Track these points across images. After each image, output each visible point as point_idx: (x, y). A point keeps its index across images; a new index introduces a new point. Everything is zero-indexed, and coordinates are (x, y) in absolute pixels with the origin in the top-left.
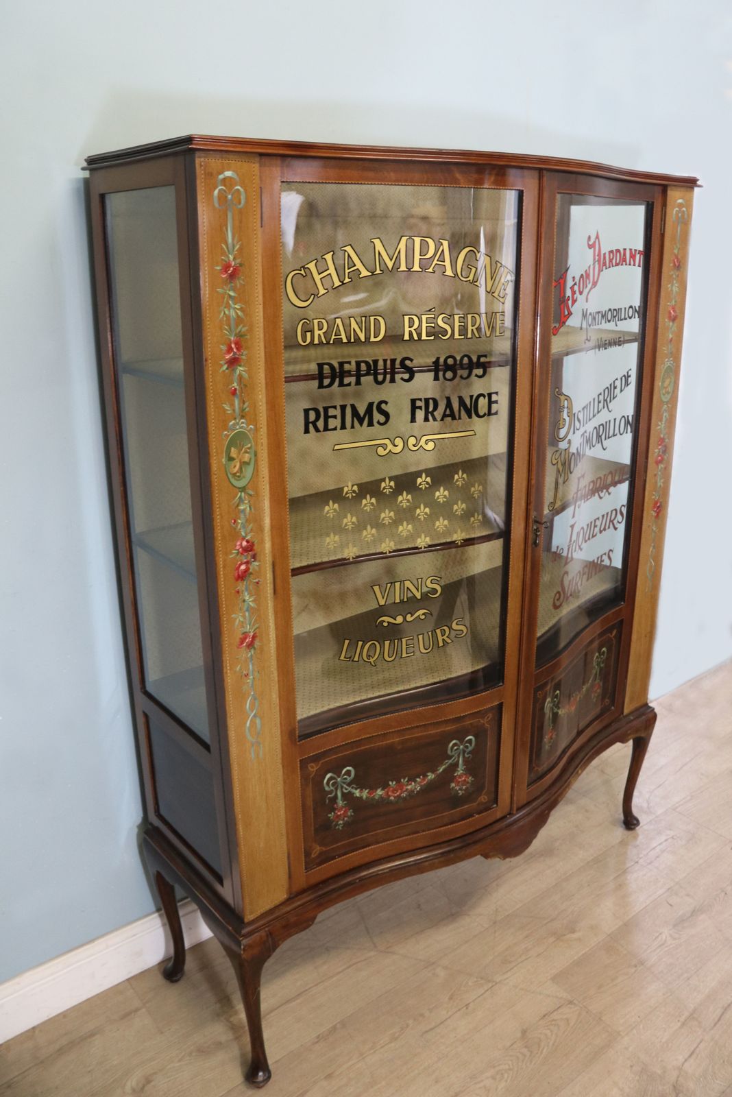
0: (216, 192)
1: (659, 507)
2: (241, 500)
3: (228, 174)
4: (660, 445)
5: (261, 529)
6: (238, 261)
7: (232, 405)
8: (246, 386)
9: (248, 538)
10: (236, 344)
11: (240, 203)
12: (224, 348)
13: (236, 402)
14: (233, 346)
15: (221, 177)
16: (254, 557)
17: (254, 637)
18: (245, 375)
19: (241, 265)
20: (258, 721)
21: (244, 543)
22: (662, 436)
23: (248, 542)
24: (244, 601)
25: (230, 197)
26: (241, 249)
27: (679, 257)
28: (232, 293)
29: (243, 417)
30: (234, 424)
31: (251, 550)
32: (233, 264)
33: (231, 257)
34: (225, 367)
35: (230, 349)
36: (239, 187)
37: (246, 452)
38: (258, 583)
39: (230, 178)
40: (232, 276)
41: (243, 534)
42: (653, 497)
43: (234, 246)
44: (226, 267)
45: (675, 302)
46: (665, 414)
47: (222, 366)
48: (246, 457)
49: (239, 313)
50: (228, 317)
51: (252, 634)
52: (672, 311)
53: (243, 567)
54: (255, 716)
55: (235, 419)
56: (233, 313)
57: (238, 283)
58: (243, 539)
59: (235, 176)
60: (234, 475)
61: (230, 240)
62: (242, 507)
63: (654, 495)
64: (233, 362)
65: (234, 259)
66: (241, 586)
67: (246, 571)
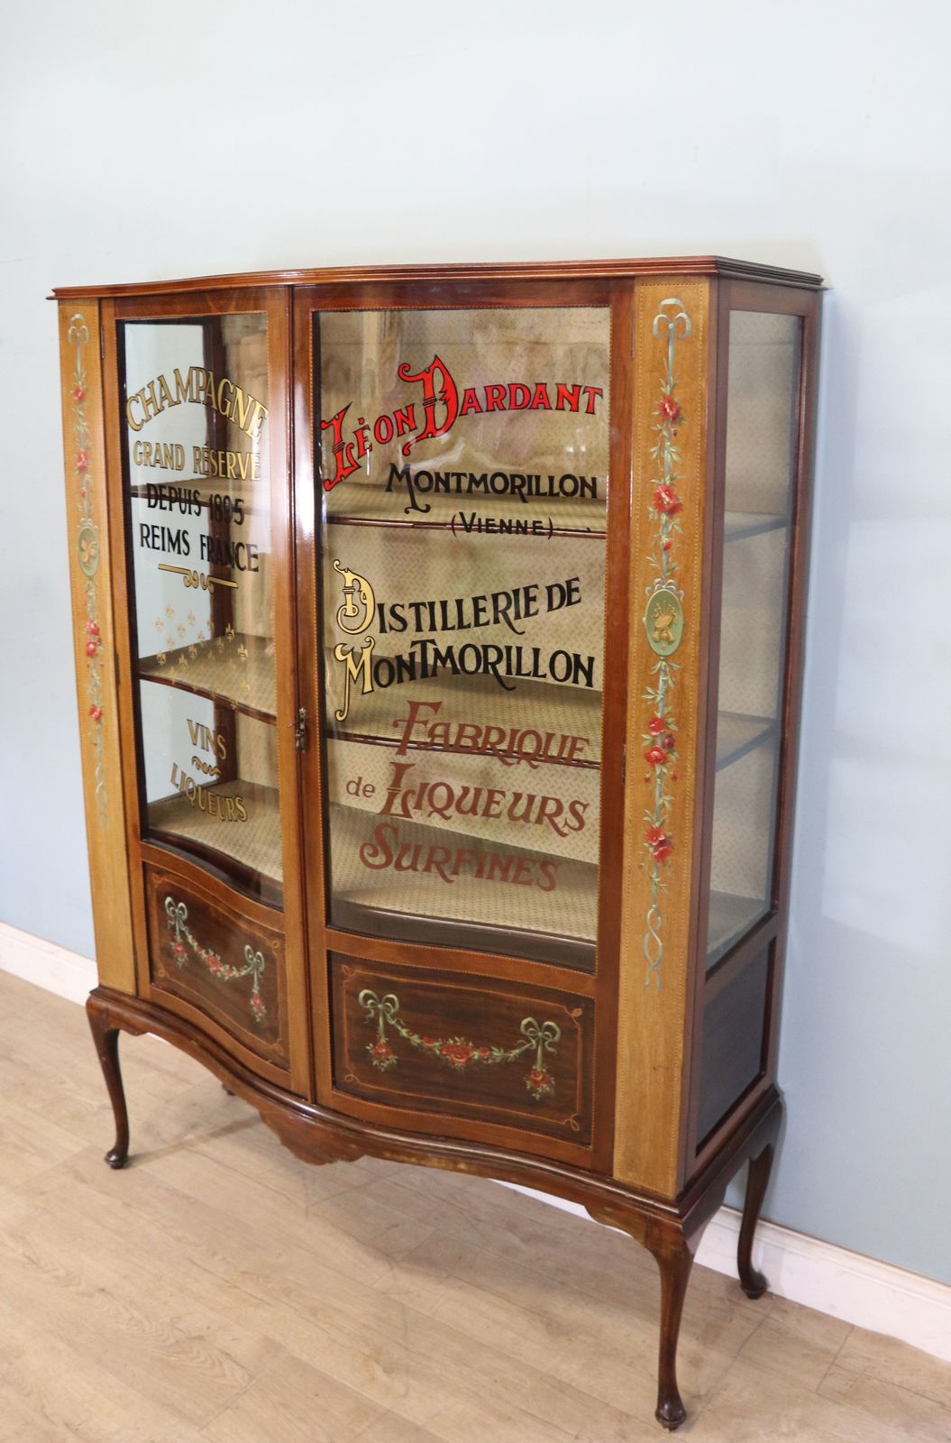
0: (70, 331)
1: (662, 843)
2: (89, 588)
3: (77, 316)
4: (653, 729)
5: (104, 619)
6: (85, 386)
7: (82, 505)
8: (91, 491)
9: (95, 622)
10: (85, 454)
11: (85, 339)
12: (76, 456)
13: (85, 503)
14: (82, 456)
15: (73, 319)
16: (100, 641)
17: (101, 714)
18: (91, 481)
19: (87, 390)
20: (105, 793)
21: (92, 626)
22: (659, 715)
23: (95, 625)
24: (93, 677)
25: (78, 334)
26: (86, 378)
27: (676, 399)
28: (81, 413)
29: (89, 517)
30: (84, 521)
31: (97, 634)
32: (81, 389)
33: (80, 383)
34: (77, 472)
35: (80, 459)
36: (84, 327)
37: (92, 548)
38: (102, 666)
39: (78, 319)
40: (81, 399)
41: (91, 617)
42: (645, 819)
43: (82, 375)
44: (77, 391)
45: (672, 479)
46: (662, 678)
47: (75, 471)
48: (93, 552)
49: (87, 430)
50: (78, 431)
51: (99, 710)
52: (663, 495)
53: (92, 646)
54: (102, 787)
55: (84, 517)
56: (82, 429)
57: (85, 404)
58: (92, 622)
59: (82, 318)
60: (84, 563)
61: (79, 369)
62: (90, 594)
63: (647, 815)
64: (83, 469)
65: (83, 384)
66: (91, 661)
67: (94, 650)
